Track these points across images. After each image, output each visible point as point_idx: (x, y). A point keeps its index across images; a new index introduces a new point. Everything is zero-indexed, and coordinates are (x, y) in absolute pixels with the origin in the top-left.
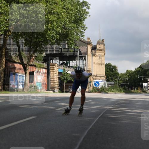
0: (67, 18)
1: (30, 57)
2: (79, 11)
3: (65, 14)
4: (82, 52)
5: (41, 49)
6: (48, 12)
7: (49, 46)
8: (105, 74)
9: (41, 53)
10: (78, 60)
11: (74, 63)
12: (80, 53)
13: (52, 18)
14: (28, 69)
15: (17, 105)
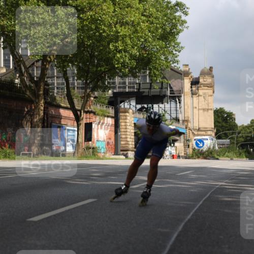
0: (150, 31)
1: (86, 98)
2: (169, 20)
3: (146, 25)
4: (175, 89)
5: (105, 84)
6: (117, 21)
7: (117, 80)
8: (213, 127)
9: (104, 91)
10: (168, 103)
11: (160, 109)
12: (170, 91)
13: (123, 31)
14: (83, 118)
15: (63, 179)
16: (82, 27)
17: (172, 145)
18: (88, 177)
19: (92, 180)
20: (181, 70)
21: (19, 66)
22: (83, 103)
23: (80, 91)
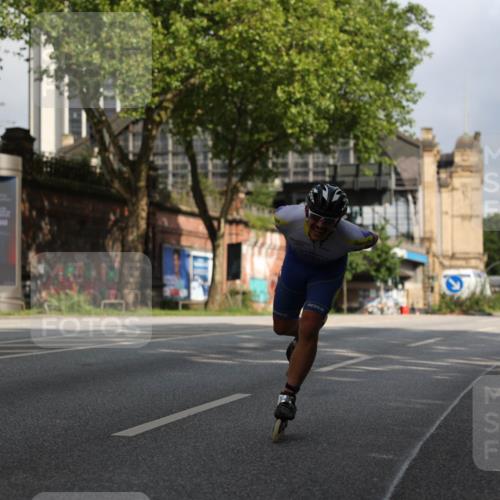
0: (356, 63)
1: (230, 194)
2: (395, 40)
3: (348, 50)
4: (405, 176)
5: (268, 167)
6: (292, 44)
7: (292, 158)
8: (482, 251)
9: (265, 181)
10: (391, 204)
11: (376, 216)
12: (397, 180)
13: (303, 62)
14: (223, 236)
15: (184, 354)
16: (223, 55)
17: (400, 286)
18: (232, 350)
19: (242, 356)
20: (417, 140)
21: (100, 132)
22: (224, 205)
23: (219, 180)
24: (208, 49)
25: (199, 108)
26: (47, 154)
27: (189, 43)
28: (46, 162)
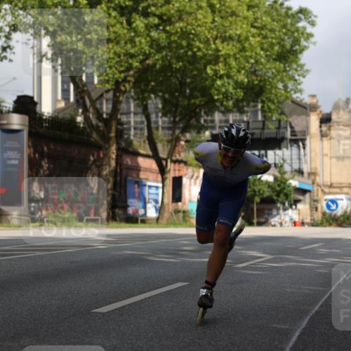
0: (262, 49)
1: (174, 142)
2: (290, 33)
3: (257, 40)
4: (297, 129)
5: (201, 123)
6: (218, 35)
7: (217, 116)
9: (199, 132)
10: (287, 149)
11: (277, 157)
12: (291, 132)
13: (225, 49)
14: (169, 171)
15: (142, 255)
16: (169, 44)
17: (294, 207)
18: (176, 252)
19: (186, 256)
20: (306, 103)
21: (83, 98)
22: (170, 149)
23: (167, 132)
24: (159, 39)
25: (152, 81)
26: (46, 114)
27: (145, 35)
28: (46, 120)
